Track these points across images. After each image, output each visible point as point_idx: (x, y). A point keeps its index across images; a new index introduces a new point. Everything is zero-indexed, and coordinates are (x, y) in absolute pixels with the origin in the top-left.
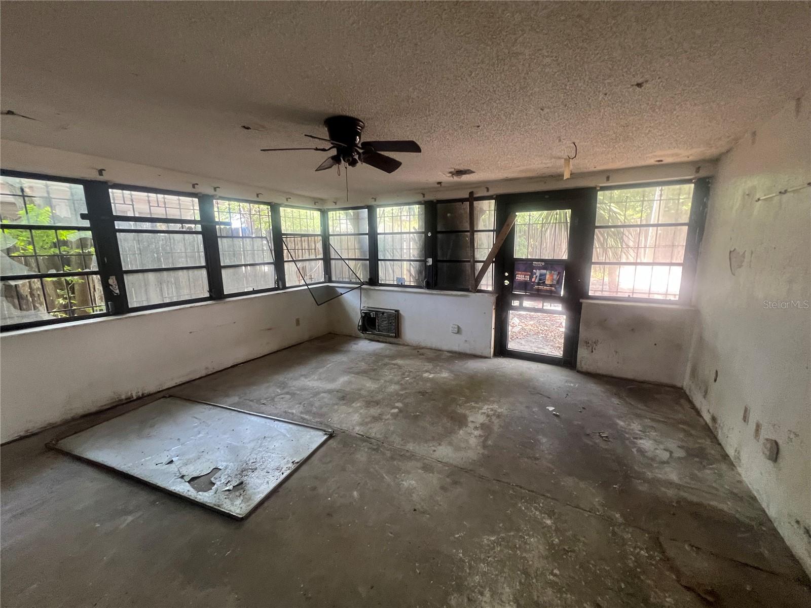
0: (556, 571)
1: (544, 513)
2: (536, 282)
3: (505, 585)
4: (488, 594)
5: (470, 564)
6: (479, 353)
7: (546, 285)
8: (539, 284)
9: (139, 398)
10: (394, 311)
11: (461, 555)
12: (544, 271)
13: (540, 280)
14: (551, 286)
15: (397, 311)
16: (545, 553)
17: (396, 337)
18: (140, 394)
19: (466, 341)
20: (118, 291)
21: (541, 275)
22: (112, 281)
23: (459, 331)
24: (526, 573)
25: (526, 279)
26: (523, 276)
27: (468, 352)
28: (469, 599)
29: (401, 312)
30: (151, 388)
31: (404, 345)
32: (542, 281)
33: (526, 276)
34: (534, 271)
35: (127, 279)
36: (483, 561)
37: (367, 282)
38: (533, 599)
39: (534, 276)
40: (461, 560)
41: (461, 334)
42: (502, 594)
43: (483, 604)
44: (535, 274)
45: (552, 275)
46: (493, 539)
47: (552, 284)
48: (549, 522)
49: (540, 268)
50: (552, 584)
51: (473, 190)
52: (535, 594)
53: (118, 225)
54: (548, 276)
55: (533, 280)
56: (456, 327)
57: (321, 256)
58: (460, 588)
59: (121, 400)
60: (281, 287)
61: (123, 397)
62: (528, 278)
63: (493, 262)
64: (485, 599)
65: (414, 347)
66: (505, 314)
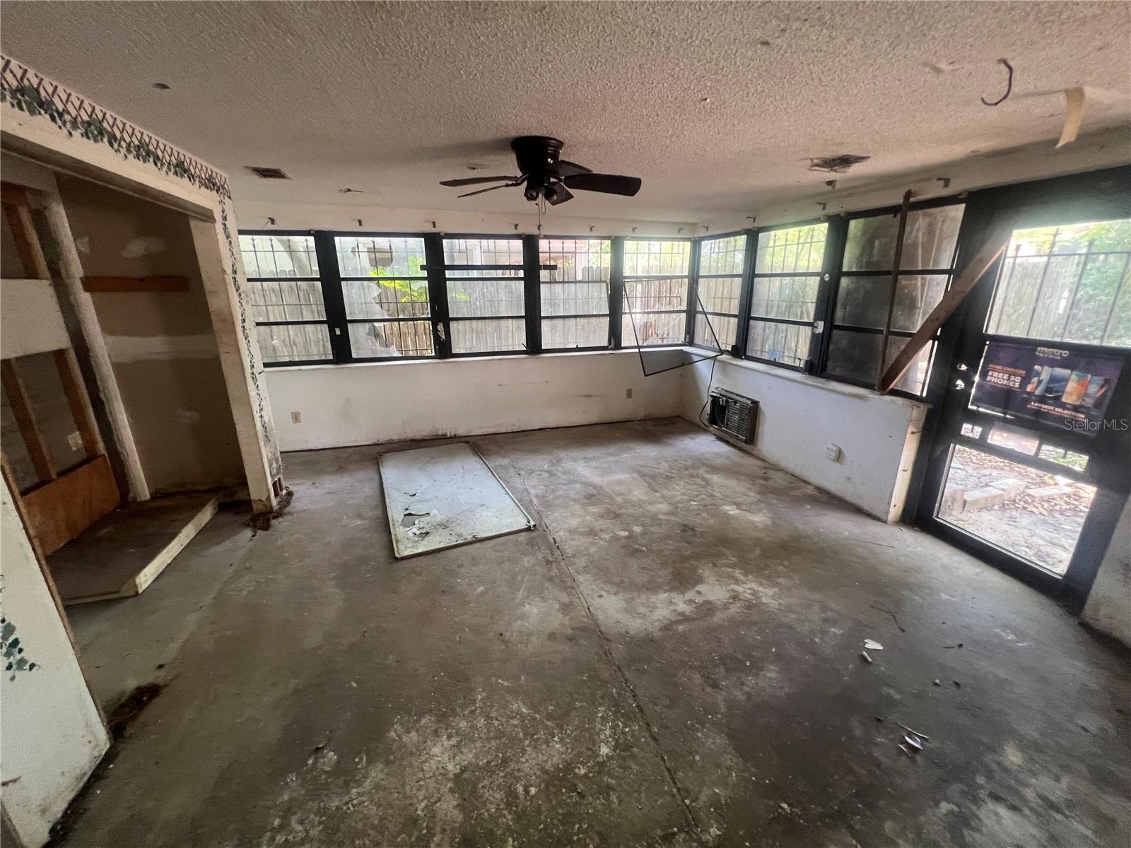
0: (533, 791)
1: (614, 739)
2: (1037, 392)
3: (474, 751)
4: (454, 741)
5: (475, 710)
6: (867, 508)
7: (1063, 406)
8: (1042, 399)
9: (451, 437)
10: (749, 402)
11: (480, 697)
12: (1066, 372)
13: (1048, 390)
14: (1076, 409)
15: (755, 403)
16: (548, 766)
17: (746, 442)
18: (453, 434)
19: (848, 478)
20: (444, 337)
21: (1053, 379)
22: (440, 327)
23: (839, 457)
24: (505, 761)
25: (1011, 384)
26: (1006, 376)
27: (849, 498)
28: (436, 731)
29: (762, 405)
30: (462, 431)
31: (757, 458)
32: (1053, 393)
33: (1012, 378)
34: (1037, 367)
35: (453, 325)
36: (488, 718)
37: (728, 351)
38: (478, 784)
39: (1035, 380)
40: (474, 701)
41: (842, 463)
42: (462, 753)
43: (440, 744)
44: (1038, 374)
45: (1083, 384)
46: (524, 710)
47: (1081, 406)
48: (604, 750)
49: (1053, 363)
50: (511, 794)
51: (913, 188)
52: (486, 782)
53: (448, 274)
54: (1071, 386)
55: (1029, 388)
56: (835, 449)
57: (684, 307)
58: (442, 718)
59: (438, 435)
60: (612, 346)
61: (440, 433)
62: (1016, 382)
63: (934, 338)
64: (445, 743)
65: (770, 464)
66: (942, 448)
